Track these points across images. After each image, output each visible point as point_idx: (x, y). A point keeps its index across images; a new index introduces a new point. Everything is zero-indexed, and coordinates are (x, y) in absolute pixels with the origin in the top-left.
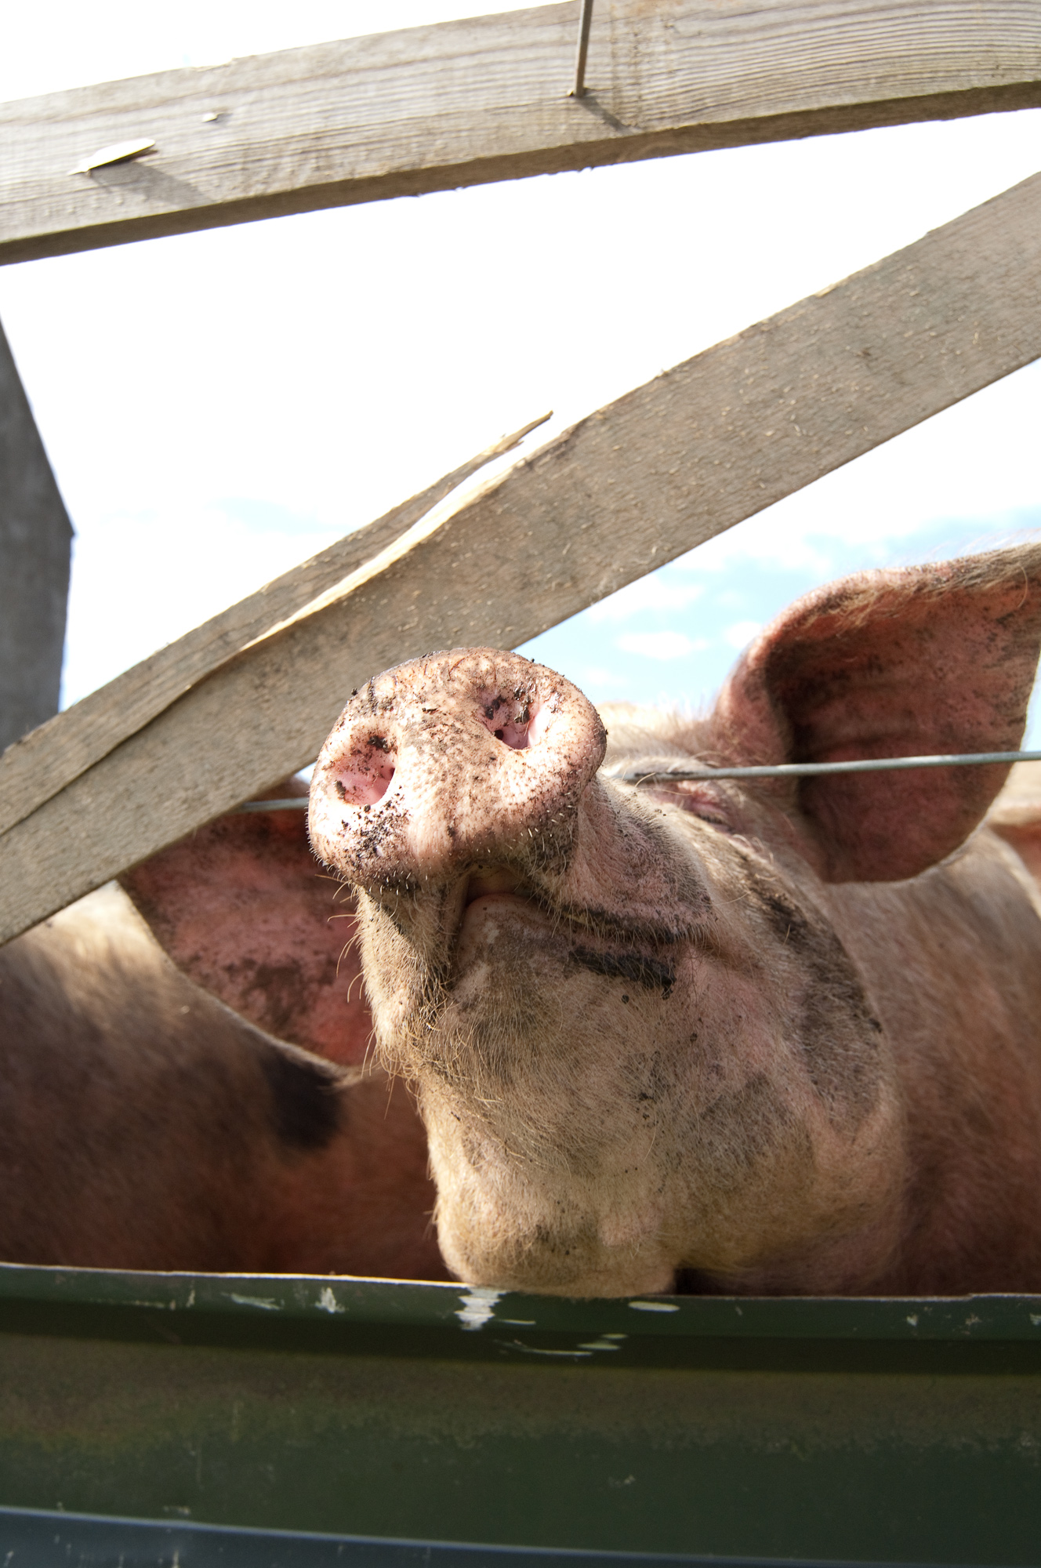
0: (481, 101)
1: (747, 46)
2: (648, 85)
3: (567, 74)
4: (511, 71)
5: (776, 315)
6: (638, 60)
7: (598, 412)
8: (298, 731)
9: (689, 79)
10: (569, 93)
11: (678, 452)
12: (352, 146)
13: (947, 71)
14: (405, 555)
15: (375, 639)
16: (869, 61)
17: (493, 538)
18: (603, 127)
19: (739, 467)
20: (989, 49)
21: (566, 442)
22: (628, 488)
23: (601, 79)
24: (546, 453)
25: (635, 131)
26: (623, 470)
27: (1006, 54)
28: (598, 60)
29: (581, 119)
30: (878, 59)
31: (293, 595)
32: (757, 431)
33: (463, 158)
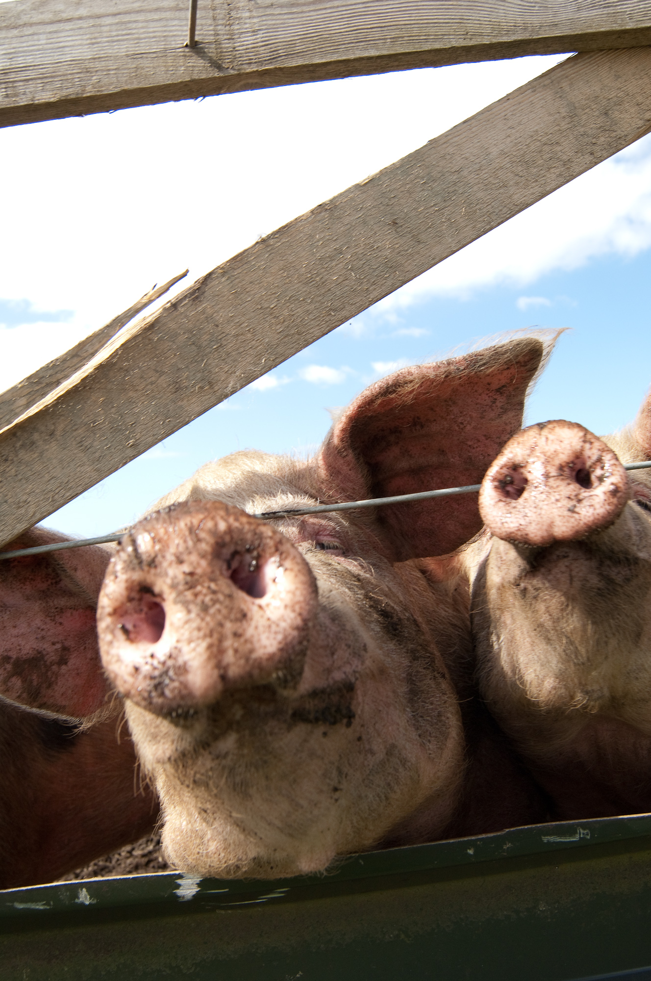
0: (122, 49)
1: (305, 15)
2: (239, 40)
3: (183, 31)
4: (143, 28)
5: (334, 198)
6: (231, 22)
7: (219, 267)
8: (25, 501)
9: (266, 37)
10: (185, 44)
11: (275, 293)
12: (31, 79)
13: (436, 35)
14: (91, 373)
15: (75, 433)
16: (385, 27)
17: (153, 358)
18: (211, 69)
19: (317, 302)
20: (461, 21)
21: (197, 289)
22: (243, 318)
23: (206, 35)
24: (186, 297)
25: (232, 72)
26: (239, 306)
27: (472, 25)
28: (204, 22)
29: (194, 63)
30: (391, 26)
31: (13, 407)
32: (327, 277)
33: (112, 90)
